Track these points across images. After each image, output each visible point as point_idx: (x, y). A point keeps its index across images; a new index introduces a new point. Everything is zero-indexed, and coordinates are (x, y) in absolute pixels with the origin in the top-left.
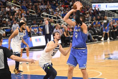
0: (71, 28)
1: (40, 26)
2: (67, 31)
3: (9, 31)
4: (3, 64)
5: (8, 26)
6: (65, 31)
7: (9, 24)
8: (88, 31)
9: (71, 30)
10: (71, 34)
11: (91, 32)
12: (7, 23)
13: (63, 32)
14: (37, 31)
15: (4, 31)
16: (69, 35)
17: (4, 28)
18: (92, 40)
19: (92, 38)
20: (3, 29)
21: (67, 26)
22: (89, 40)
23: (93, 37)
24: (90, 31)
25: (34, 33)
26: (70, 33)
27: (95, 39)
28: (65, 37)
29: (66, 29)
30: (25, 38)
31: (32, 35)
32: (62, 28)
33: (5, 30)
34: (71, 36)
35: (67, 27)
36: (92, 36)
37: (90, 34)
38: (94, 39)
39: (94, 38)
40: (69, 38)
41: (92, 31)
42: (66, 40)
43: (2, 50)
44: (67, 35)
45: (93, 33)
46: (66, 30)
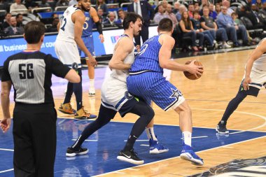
0: (197, 11)
1: (124, 6)
2: (188, 18)
4: (42, 94)
5: (47, 4)
6: (183, 18)
8: (239, 18)
9: (197, 16)
10: (198, 25)
11: (244, 22)
13: (179, 21)
14: (117, 17)
15: (37, 15)
16: (192, 27)
18: (248, 41)
19: (248, 36)
21: (187, 6)
22: (241, 42)
23: (250, 33)
24: (242, 18)
25: (109, 23)
26: (194, 23)
27: (253, 38)
28: (183, 33)
29: (185, 13)
31: (105, 26)
32: (175, 11)
33: (39, 14)
34: (198, 30)
35: (187, 10)
36: (248, 32)
37: (243, 26)
38: (251, 38)
39: (253, 35)
40: (192, 34)
41: (246, 19)
42: (186, 40)
43: (43, 61)
44: (188, 28)
45: (250, 23)
46: (186, 16)
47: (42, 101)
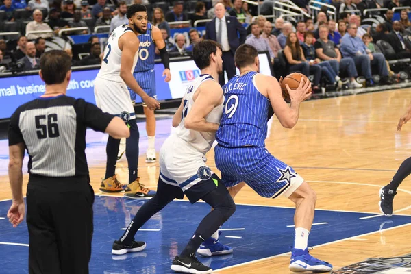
2: (297, 43)
3: (85, 42)
4: (72, 161)
5: (82, 22)
6: (290, 43)
7: (85, 18)
9: (311, 39)
10: (311, 53)
12: (79, 14)
13: (282, 47)
16: (302, 57)
17: (66, 29)
18: (388, 76)
19: (389, 70)
20: (64, 36)
26: (306, 50)
29: (293, 34)
30: (142, 68)
33: (69, 37)
34: (312, 61)
36: (387, 63)
37: (381, 55)
38: (392, 73)
40: (303, 67)
43: (71, 108)
46: (294, 39)
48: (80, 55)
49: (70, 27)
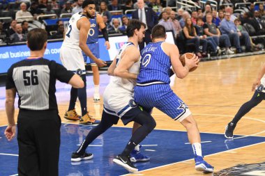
0: (200, 18)
1: (128, 13)
2: (192, 25)
3: (54, 24)
4: (47, 100)
5: (52, 11)
6: (187, 25)
7: (54, 8)
8: (242, 24)
9: (201, 23)
10: (201, 32)
11: (247, 29)
12: (50, 6)
13: (182, 27)
16: (195, 34)
17: (42, 16)
18: (251, 47)
19: (251, 42)
20: (41, 20)
24: (245, 24)
25: (114, 29)
26: (197, 29)
31: (109, 33)
32: (179, 18)
33: (44, 21)
34: (201, 37)
35: (190, 16)
36: (250, 38)
37: (246, 33)
38: (254, 45)
40: (195, 41)
41: (249, 25)
43: (47, 66)
45: (253, 30)
47: (47, 107)
48: (51, 32)
49: (44, 14)
